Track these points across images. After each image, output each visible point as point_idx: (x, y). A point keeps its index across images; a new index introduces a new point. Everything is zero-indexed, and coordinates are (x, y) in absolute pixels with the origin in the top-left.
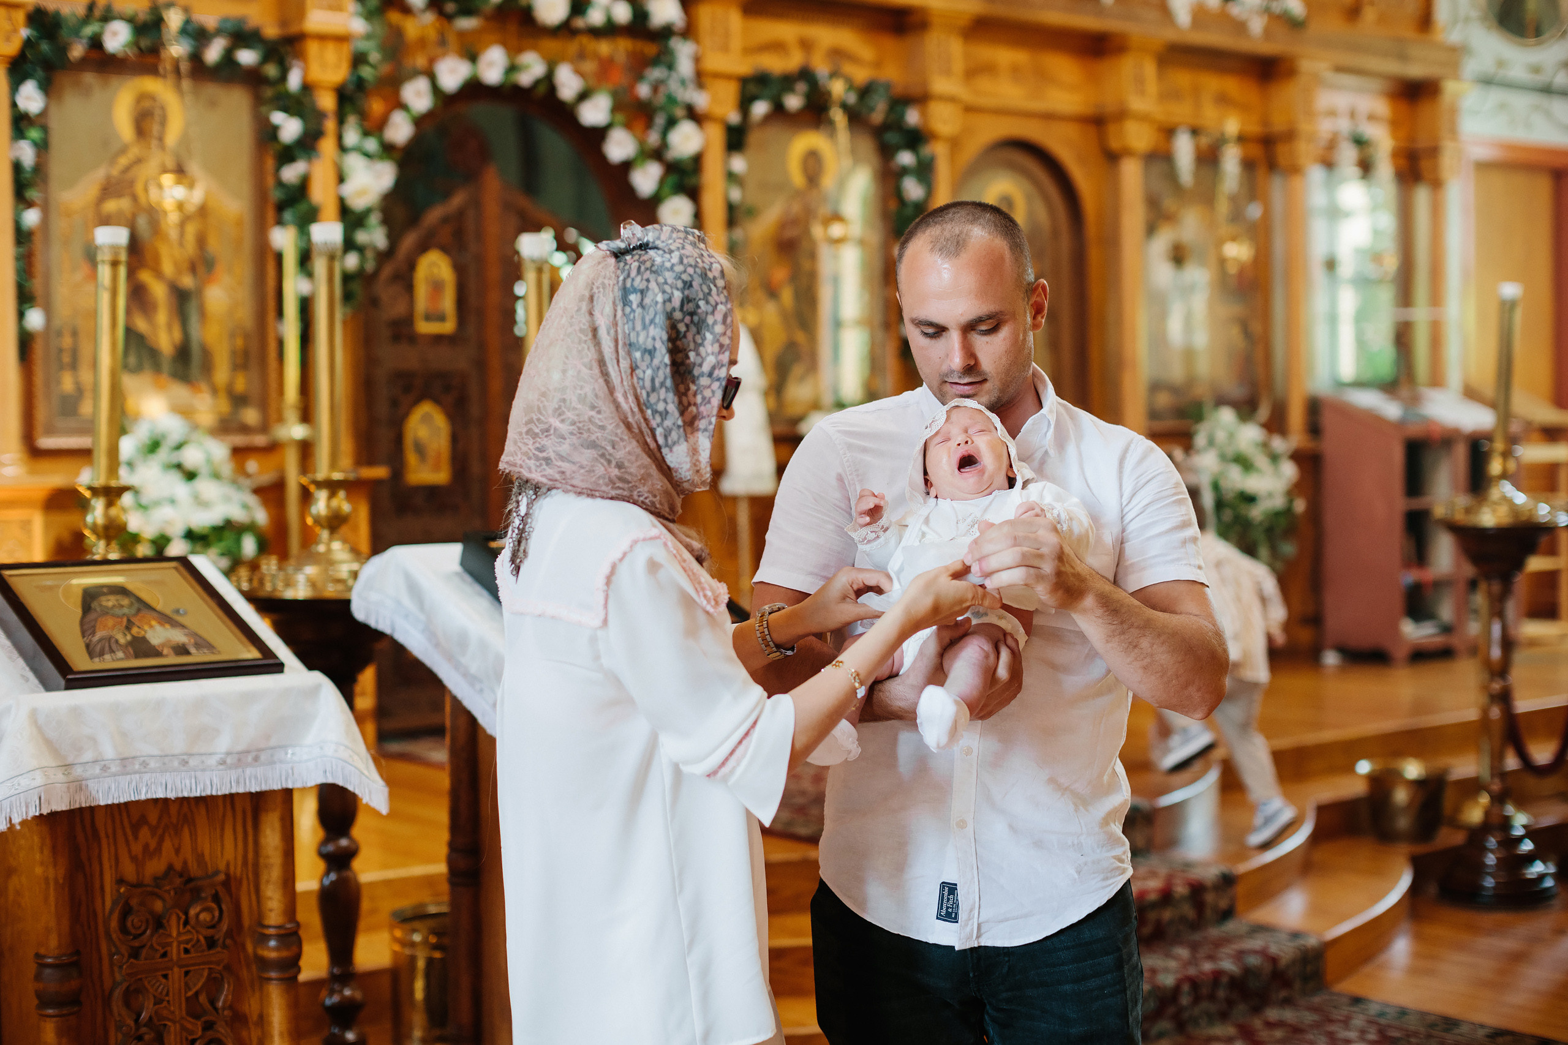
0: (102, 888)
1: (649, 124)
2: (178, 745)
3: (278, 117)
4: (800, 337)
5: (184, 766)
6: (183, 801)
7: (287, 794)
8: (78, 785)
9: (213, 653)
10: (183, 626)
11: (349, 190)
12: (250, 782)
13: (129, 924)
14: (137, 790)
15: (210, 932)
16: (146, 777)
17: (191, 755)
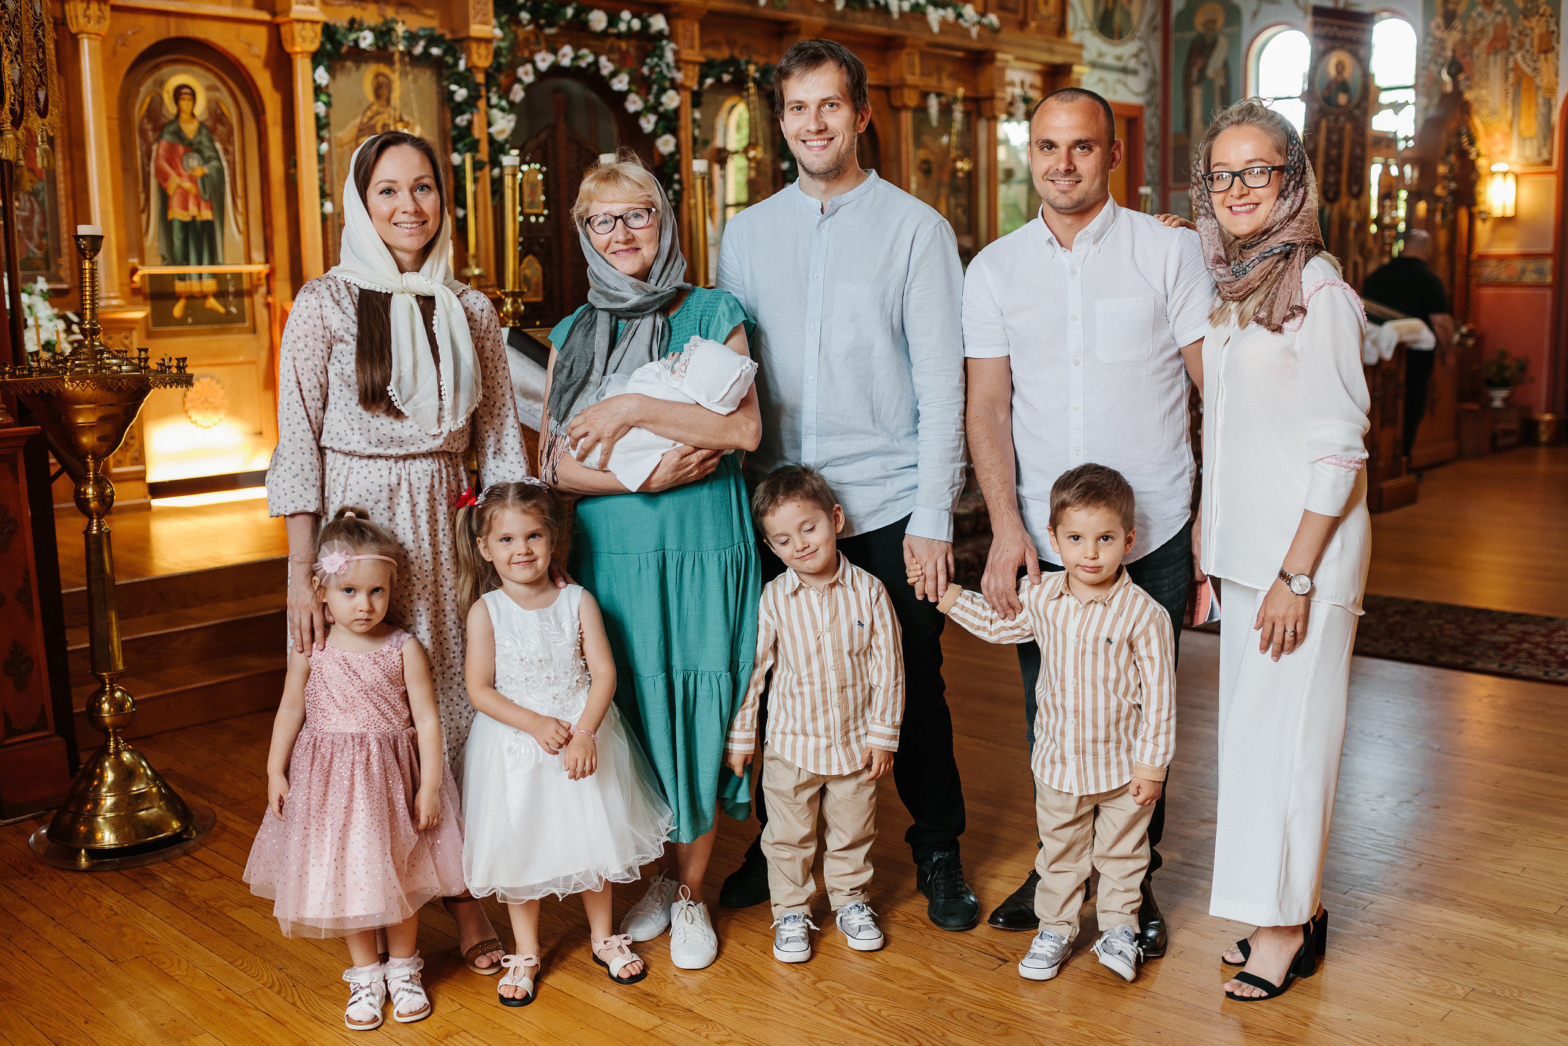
1: (648, 91)
3: (453, 87)
11: (494, 130)
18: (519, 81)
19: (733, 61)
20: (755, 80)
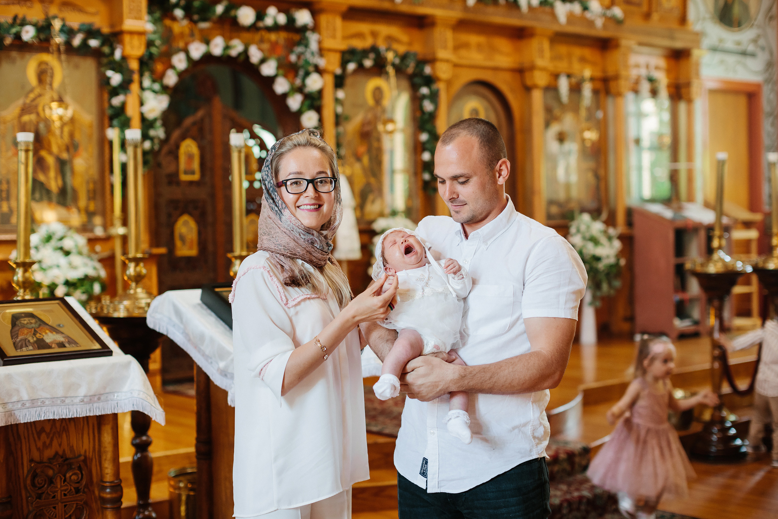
0: (22, 464)
1: (296, 75)
2: (60, 393)
3: (110, 73)
4: (372, 180)
5: (63, 403)
6: (62, 420)
7: (115, 416)
8: (10, 413)
9: (77, 346)
10: (62, 333)
11: (145, 109)
12: (96, 410)
13: (36, 481)
14: (39, 415)
15: (77, 485)
16: (44, 409)
17: (66, 397)
18: (173, 67)
19: (374, 49)
20: (393, 65)
